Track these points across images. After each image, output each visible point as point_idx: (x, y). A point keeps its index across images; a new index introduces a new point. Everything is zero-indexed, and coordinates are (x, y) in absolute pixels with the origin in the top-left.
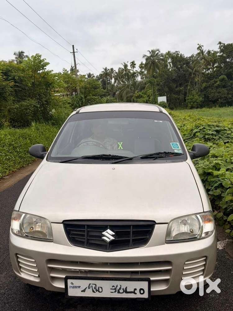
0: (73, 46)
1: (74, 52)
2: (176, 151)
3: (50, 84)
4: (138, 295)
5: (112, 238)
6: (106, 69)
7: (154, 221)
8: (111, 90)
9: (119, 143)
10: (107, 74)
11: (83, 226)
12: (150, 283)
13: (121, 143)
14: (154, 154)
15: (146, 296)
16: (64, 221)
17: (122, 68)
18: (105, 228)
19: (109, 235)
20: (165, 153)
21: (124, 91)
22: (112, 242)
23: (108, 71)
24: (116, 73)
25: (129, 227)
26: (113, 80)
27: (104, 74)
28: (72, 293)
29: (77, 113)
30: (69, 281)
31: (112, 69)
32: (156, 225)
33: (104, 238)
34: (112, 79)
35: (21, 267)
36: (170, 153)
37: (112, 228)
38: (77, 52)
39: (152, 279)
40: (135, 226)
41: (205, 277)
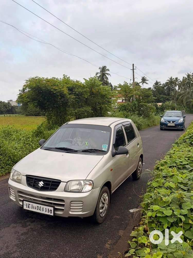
0: (133, 64)
1: (133, 69)
4: (49, 214)
5: (42, 185)
6: (171, 79)
7: (61, 181)
8: (174, 95)
9: (86, 142)
10: (172, 82)
11: (33, 179)
12: (55, 209)
13: (87, 142)
15: (52, 214)
16: (26, 175)
17: (186, 78)
18: (40, 181)
19: (41, 184)
21: (184, 97)
22: (42, 187)
23: (173, 80)
24: (180, 81)
25: (50, 181)
26: (177, 88)
27: (169, 82)
28: (25, 207)
30: (24, 202)
31: (176, 78)
32: (61, 183)
33: (39, 185)
34: (176, 86)
35: (11, 194)
36: (98, 150)
37: (44, 181)
38: (136, 69)
39: (55, 207)
40: (53, 182)
41: (82, 212)
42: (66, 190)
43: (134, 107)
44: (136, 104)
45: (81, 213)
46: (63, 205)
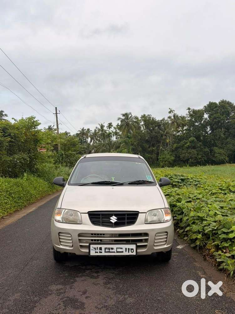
0: (56, 108)
1: (56, 113)
2: (149, 180)
3: (39, 141)
4: (130, 253)
5: (116, 221)
6: (83, 130)
7: (138, 212)
8: (87, 148)
9: (112, 177)
10: (83, 133)
11: (99, 214)
12: (138, 247)
13: (114, 178)
14: (137, 181)
15: (134, 253)
16: (88, 212)
17: (99, 128)
18: (112, 215)
19: (114, 219)
20: (143, 181)
21: (99, 150)
22: (115, 223)
23: (85, 131)
24: (92, 133)
25: (124, 215)
26: (89, 140)
28: (93, 253)
29: (84, 158)
30: (91, 246)
31: (88, 129)
32: (140, 214)
33: (111, 221)
34: (88, 138)
35: (61, 241)
36: (146, 181)
37: (116, 215)
38: (59, 113)
39: (138, 244)
40: (128, 215)
41: (167, 245)
42: (146, 222)
43: (61, 158)
44: (63, 154)
45: (165, 246)
46: (146, 240)
